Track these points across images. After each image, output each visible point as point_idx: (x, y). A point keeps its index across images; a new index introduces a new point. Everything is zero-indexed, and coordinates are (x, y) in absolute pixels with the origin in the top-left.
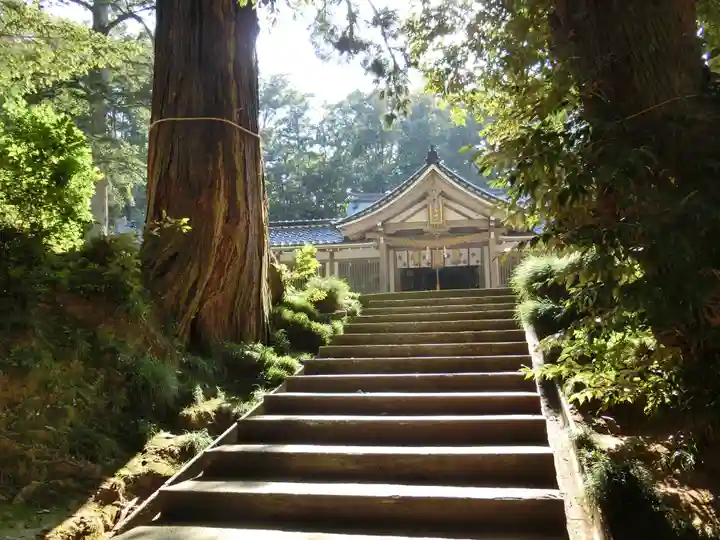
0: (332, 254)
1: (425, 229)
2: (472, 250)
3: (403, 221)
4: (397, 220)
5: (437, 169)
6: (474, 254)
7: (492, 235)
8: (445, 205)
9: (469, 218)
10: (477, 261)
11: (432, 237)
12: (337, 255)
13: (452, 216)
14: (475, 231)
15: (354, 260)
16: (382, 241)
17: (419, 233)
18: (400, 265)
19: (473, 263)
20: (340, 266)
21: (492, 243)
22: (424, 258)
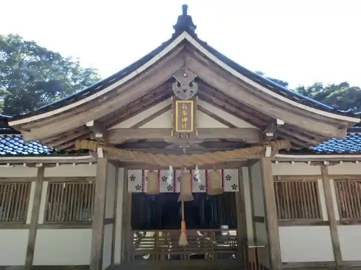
0: (41, 170)
1: (167, 139)
2: (227, 172)
3: (135, 127)
4: (127, 124)
5: (190, 39)
6: (229, 178)
7: (269, 149)
8: (199, 108)
9: (232, 126)
10: (234, 187)
11: (178, 152)
12: (49, 172)
13: (207, 122)
14: (241, 145)
15: (68, 180)
16: (100, 154)
17: (159, 146)
18: (132, 189)
19: (228, 188)
20: (50, 186)
21: (265, 162)
22: (165, 179)
